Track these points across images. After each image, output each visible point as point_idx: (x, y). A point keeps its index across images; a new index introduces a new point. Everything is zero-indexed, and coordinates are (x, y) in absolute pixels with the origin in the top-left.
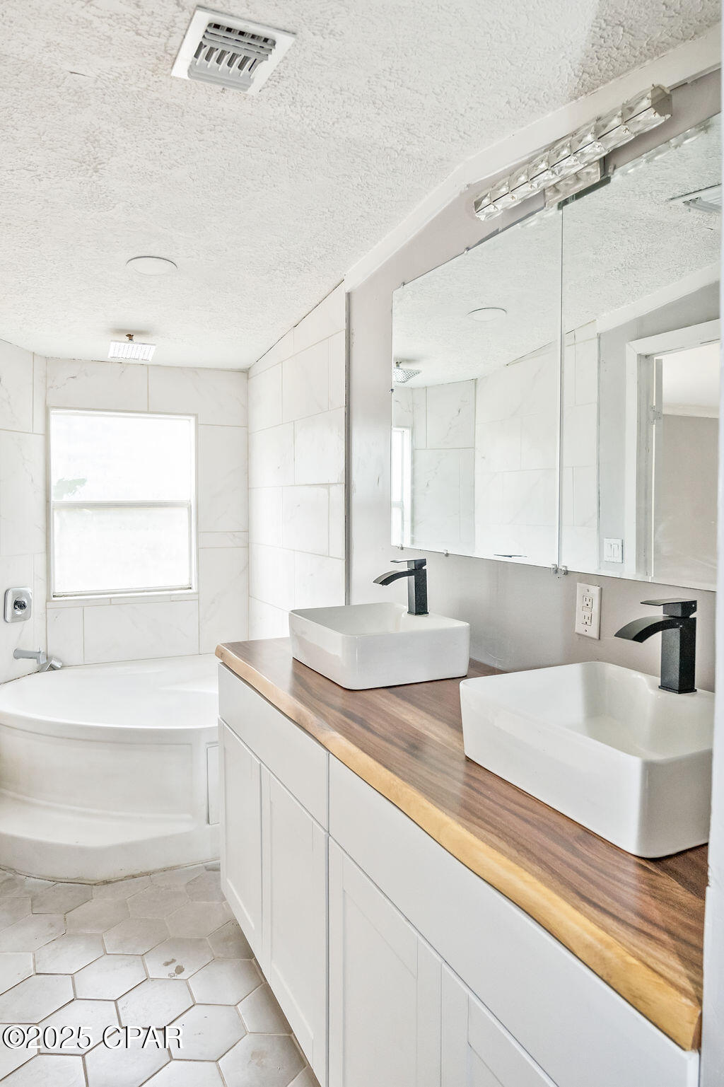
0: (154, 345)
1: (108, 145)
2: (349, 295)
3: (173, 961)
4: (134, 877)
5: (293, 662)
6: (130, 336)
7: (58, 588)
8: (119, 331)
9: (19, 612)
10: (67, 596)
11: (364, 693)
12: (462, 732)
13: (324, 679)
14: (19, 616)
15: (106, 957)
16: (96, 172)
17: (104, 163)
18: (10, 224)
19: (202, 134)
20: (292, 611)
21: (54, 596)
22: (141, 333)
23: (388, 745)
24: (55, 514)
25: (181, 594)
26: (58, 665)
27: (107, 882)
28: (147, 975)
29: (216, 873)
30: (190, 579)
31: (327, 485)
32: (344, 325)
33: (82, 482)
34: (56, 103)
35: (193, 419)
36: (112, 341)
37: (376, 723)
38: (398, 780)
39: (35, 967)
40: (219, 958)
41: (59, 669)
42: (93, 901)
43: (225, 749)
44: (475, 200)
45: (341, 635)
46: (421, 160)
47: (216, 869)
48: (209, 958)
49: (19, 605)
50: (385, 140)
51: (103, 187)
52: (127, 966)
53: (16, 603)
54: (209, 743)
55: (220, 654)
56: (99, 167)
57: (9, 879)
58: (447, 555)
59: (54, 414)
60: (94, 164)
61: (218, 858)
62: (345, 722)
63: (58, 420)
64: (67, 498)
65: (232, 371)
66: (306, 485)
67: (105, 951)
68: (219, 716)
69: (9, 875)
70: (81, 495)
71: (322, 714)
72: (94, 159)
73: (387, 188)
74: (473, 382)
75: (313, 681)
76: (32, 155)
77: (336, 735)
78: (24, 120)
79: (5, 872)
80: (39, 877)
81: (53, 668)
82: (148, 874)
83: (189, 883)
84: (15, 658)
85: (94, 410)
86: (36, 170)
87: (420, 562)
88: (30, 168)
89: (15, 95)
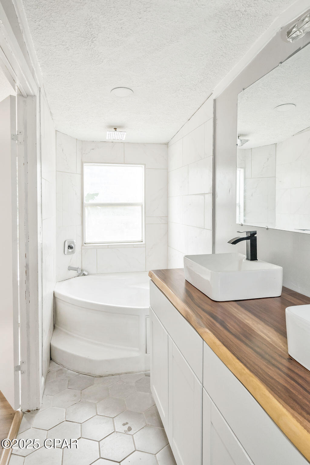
0: (126, 132)
1: (97, 27)
2: (215, 100)
3: (127, 423)
4: (113, 375)
5: (186, 282)
6: (115, 129)
7: (87, 240)
8: (110, 127)
9: (70, 250)
10: (90, 244)
11: (222, 303)
12: (286, 338)
13: (202, 294)
14: (70, 252)
15: (97, 416)
16: (93, 43)
17: (96, 37)
18: (59, 75)
19: (140, 14)
20: (185, 256)
21: (85, 244)
22: (121, 127)
23: (239, 342)
24: (86, 208)
25: (139, 244)
26: (86, 273)
27: (101, 377)
28: (115, 429)
29: (149, 377)
30: (142, 238)
31: (204, 194)
32: (212, 116)
33: (97, 195)
34: (70, 4)
35: (143, 166)
36: (107, 131)
37: (231, 324)
38: (247, 371)
39: (66, 417)
40: (149, 425)
41: (86, 275)
42: (94, 385)
43: (152, 322)
44: (287, 31)
45: (210, 271)
46: (255, 17)
47: (148, 375)
48: (144, 424)
49: (70, 247)
50: (236, 6)
51: (97, 51)
52: (106, 423)
53: (69, 246)
54: (147, 316)
55: (150, 275)
56: (94, 39)
57: (61, 370)
58: (267, 229)
59: (85, 165)
60: (91, 38)
61: (149, 370)
62: (211, 321)
63: (87, 168)
64: (91, 202)
65: (161, 144)
66: (194, 194)
67: (97, 413)
68: (150, 306)
69: (61, 367)
70: (97, 200)
71: (200, 316)
72: (91, 35)
73: (236, 37)
74: (275, 145)
75: (195, 295)
76: (63, 36)
77: (207, 330)
78: (57, 16)
79: (59, 365)
80: (73, 370)
81: (84, 275)
82: (119, 374)
83: (137, 382)
84: (69, 270)
85: (101, 163)
86: (66, 45)
87: (253, 233)
88: (63, 43)
89: (51, 2)
